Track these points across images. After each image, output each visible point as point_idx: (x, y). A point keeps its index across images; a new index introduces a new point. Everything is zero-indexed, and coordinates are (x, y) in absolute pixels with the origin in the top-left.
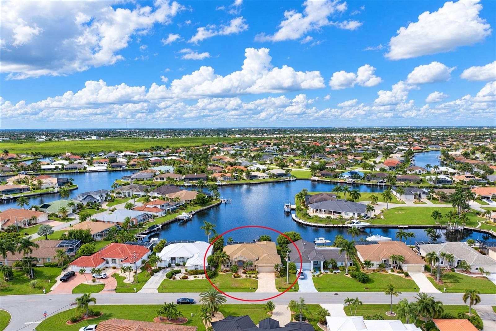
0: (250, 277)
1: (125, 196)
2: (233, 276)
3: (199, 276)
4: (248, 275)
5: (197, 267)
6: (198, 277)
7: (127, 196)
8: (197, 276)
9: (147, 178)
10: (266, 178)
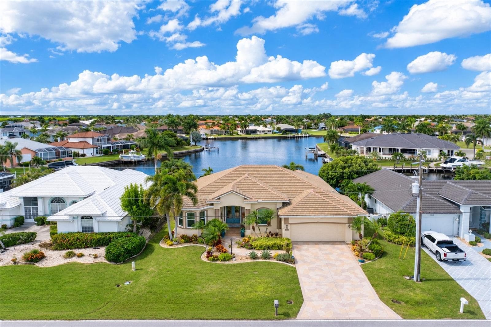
0: (266, 257)
2: (204, 257)
3: (86, 251)
4: (259, 253)
5: (87, 223)
6: (81, 256)
8: (77, 251)
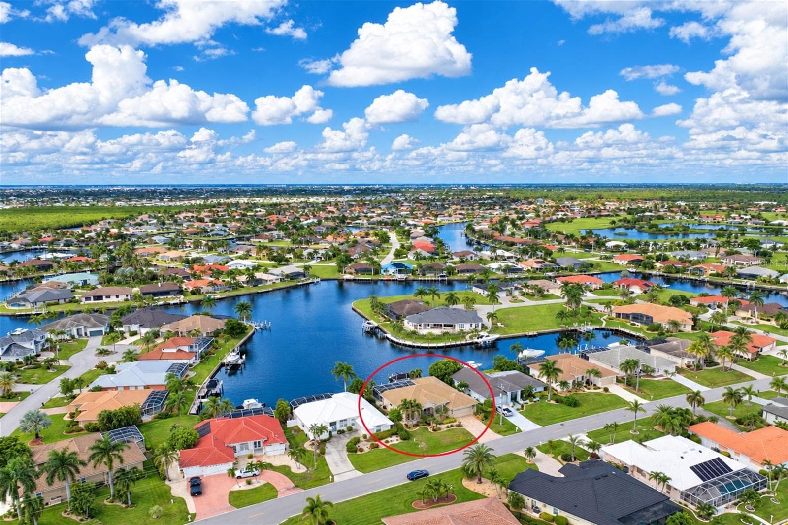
0: (452, 426)
1: (73, 337)
4: (449, 425)
7: (77, 337)
9: (65, 299)
10: (277, 282)
